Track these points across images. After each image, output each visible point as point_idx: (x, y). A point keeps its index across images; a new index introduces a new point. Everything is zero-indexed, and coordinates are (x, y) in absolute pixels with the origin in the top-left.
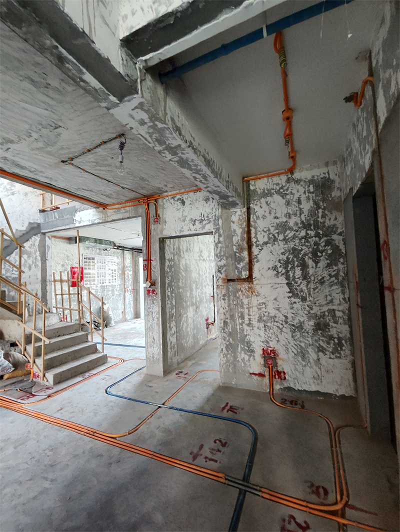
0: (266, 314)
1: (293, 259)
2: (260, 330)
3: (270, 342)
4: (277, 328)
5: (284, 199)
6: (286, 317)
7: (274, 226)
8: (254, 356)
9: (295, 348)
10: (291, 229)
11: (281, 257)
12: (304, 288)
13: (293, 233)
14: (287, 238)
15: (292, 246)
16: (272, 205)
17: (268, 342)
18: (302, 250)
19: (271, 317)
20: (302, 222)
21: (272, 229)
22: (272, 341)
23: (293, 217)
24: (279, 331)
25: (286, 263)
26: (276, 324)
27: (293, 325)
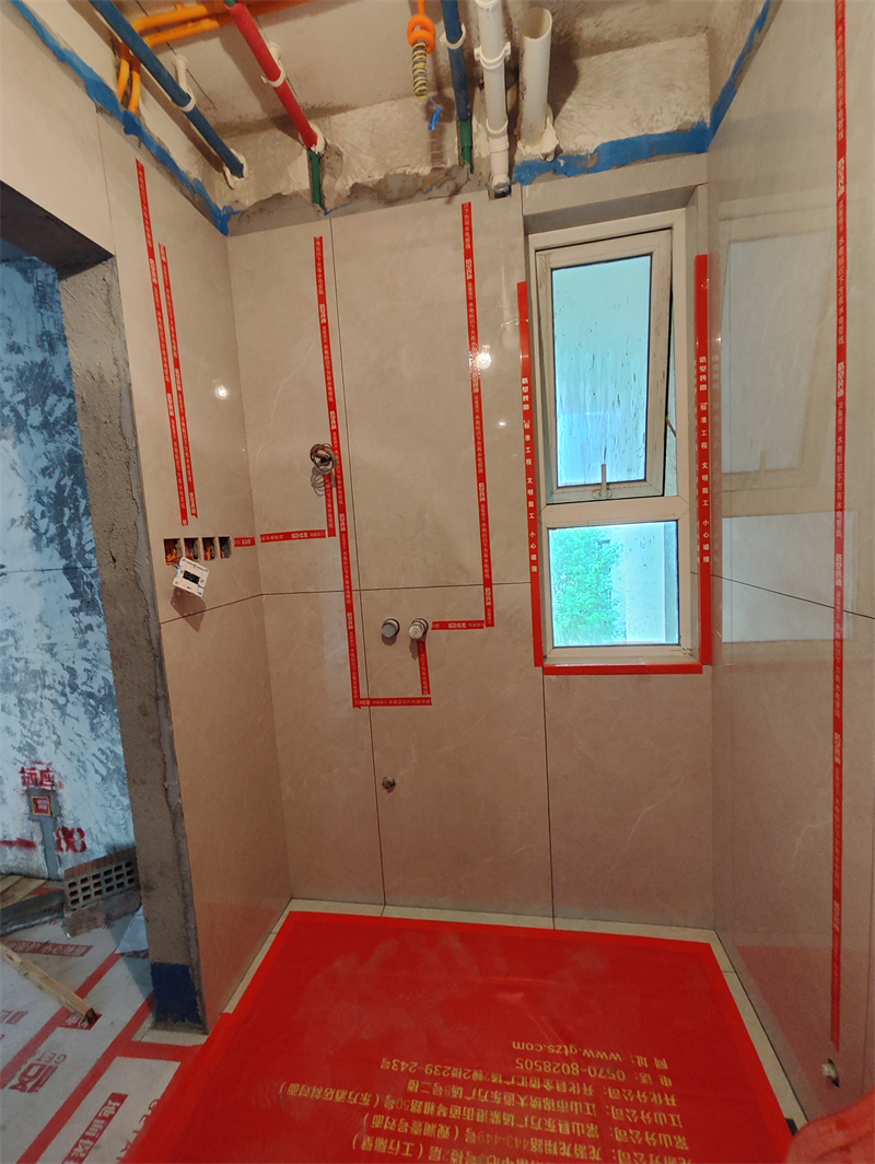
3: (39, 748)
4: (52, 706)
6: (72, 671)
9: (101, 762)
17: (32, 750)
19: (35, 674)
22: (42, 744)
24: (57, 712)
26: (47, 693)
27: (91, 695)
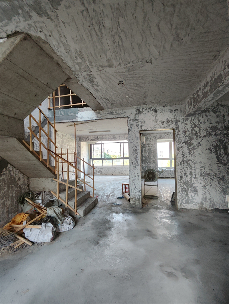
0: (205, 172)
1: (220, 145)
2: (201, 180)
5: (215, 114)
7: (210, 128)
8: (197, 194)
10: (219, 130)
11: (213, 143)
12: (225, 159)
13: (220, 131)
14: (217, 134)
15: (219, 138)
16: (209, 117)
18: (224, 140)
20: (225, 126)
21: (209, 129)
23: (220, 124)
25: (216, 147)
